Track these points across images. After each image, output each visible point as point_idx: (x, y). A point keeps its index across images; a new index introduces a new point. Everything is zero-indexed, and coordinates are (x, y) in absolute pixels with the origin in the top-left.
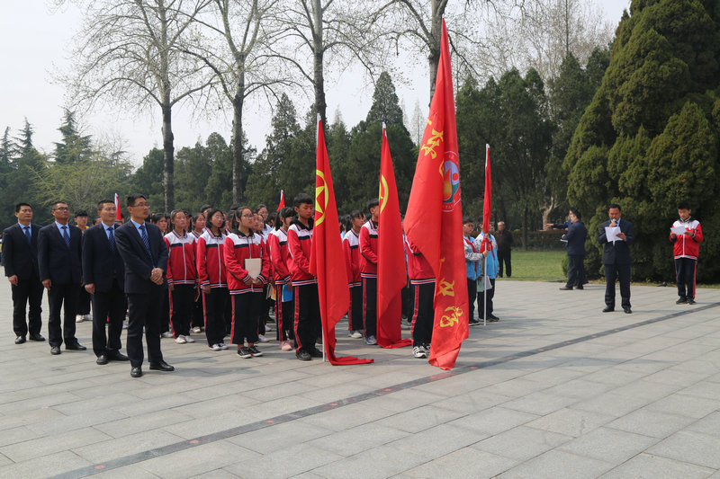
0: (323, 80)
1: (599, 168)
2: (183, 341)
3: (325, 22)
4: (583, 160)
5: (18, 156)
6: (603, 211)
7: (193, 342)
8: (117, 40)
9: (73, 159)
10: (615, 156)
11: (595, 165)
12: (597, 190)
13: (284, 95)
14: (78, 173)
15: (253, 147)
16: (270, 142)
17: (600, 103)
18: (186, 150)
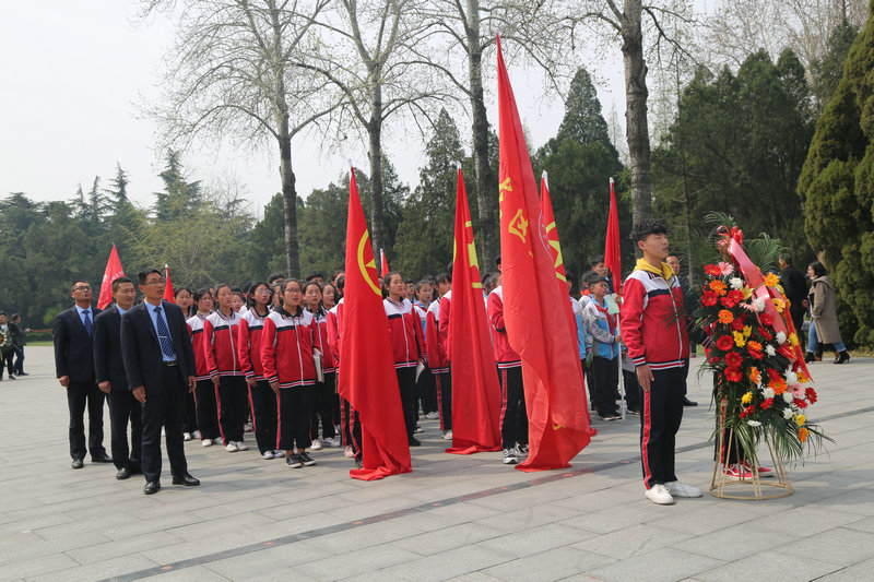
0: (482, 90)
1: (842, 192)
2: (234, 448)
3: (485, 10)
4: (819, 182)
5: (110, 213)
6: (852, 253)
7: (246, 450)
8: (219, 55)
9: (177, 213)
10: (864, 173)
11: (836, 188)
12: (841, 222)
13: (443, 111)
14: (183, 231)
15: (404, 185)
16: (424, 177)
17: (844, 98)
18: (317, 193)
